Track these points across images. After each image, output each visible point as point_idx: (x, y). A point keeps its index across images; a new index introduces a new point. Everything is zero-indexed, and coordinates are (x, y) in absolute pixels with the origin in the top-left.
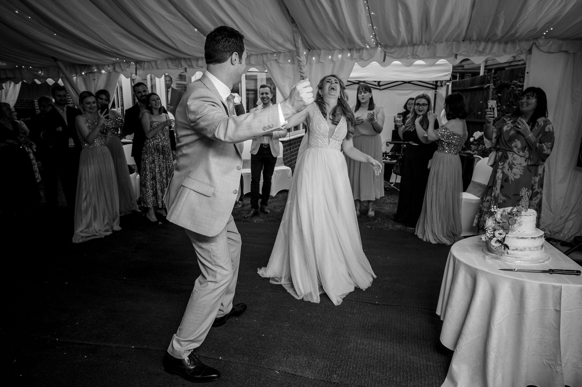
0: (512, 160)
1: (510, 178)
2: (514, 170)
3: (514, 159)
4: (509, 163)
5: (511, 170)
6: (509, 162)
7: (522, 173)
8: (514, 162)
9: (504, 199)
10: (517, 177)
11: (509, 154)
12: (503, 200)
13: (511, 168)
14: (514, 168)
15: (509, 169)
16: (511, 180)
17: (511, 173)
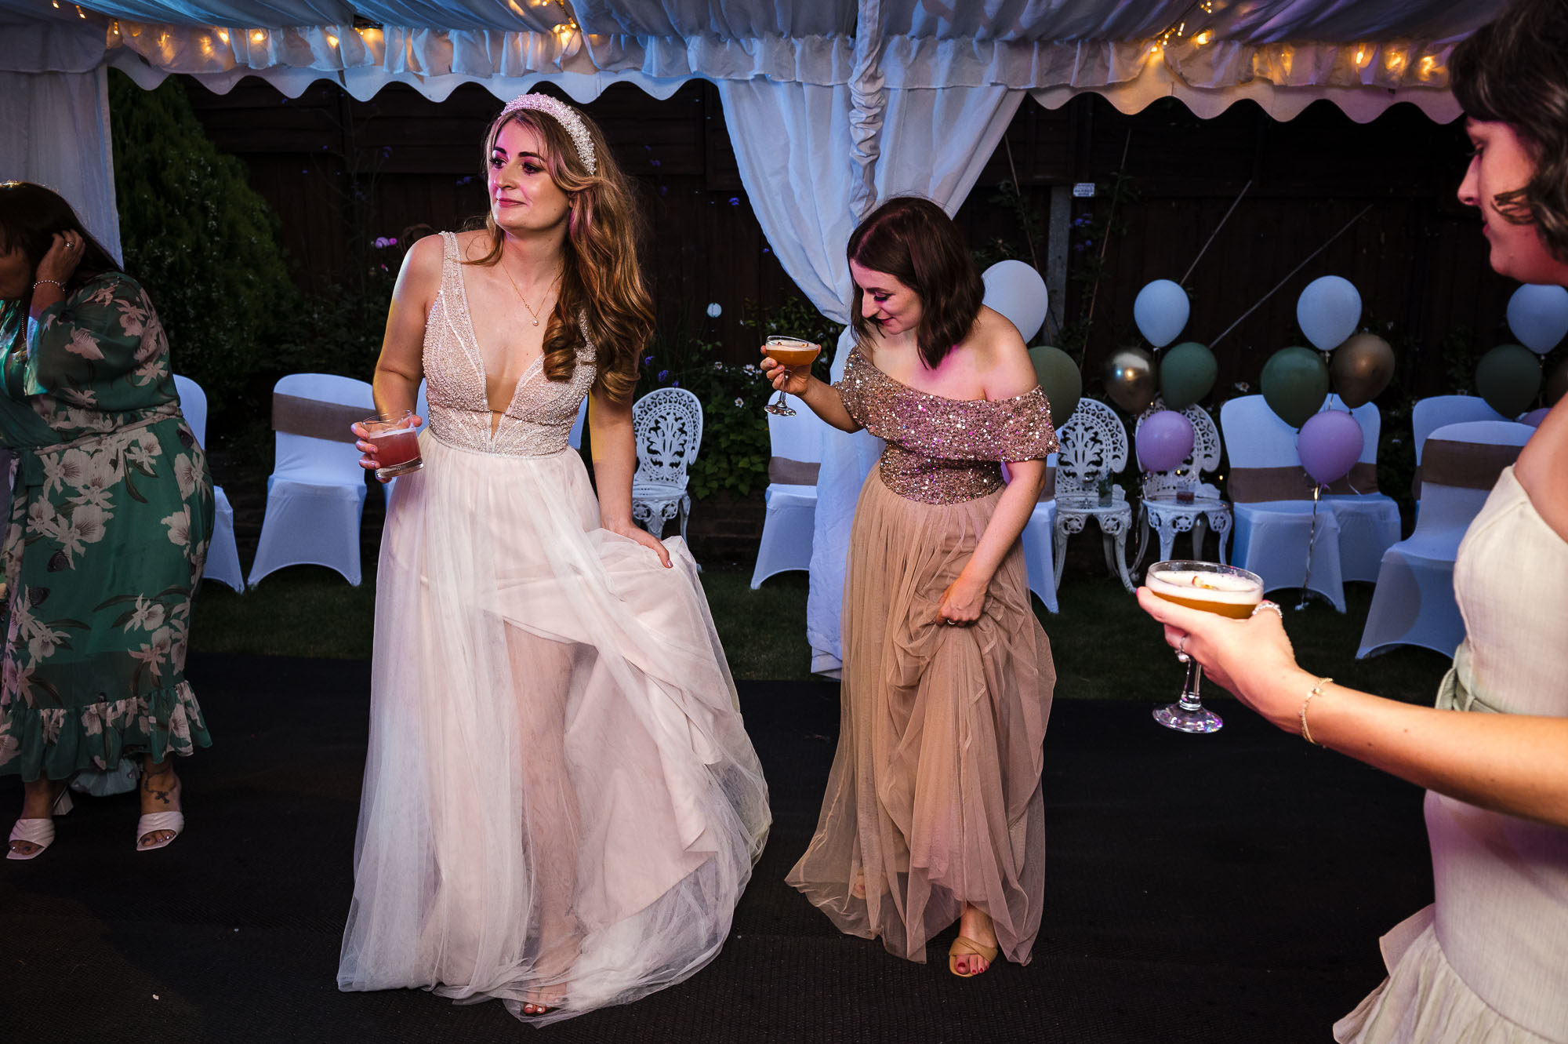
0: (61, 480)
1: (67, 551)
2: (78, 515)
3: (70, 471)
4: (53, 496)
5: (67, 515)
6: (53, 486)
7: (110, 516)
8: (71, 482)
9: (61, 638)
10: (97, 536)
11: (44, 458)
12: (59, 642)
13: (64, 508)
14: (77, 505)
15: (59, 516)
16: (75, 555)
17: (70, 528)
